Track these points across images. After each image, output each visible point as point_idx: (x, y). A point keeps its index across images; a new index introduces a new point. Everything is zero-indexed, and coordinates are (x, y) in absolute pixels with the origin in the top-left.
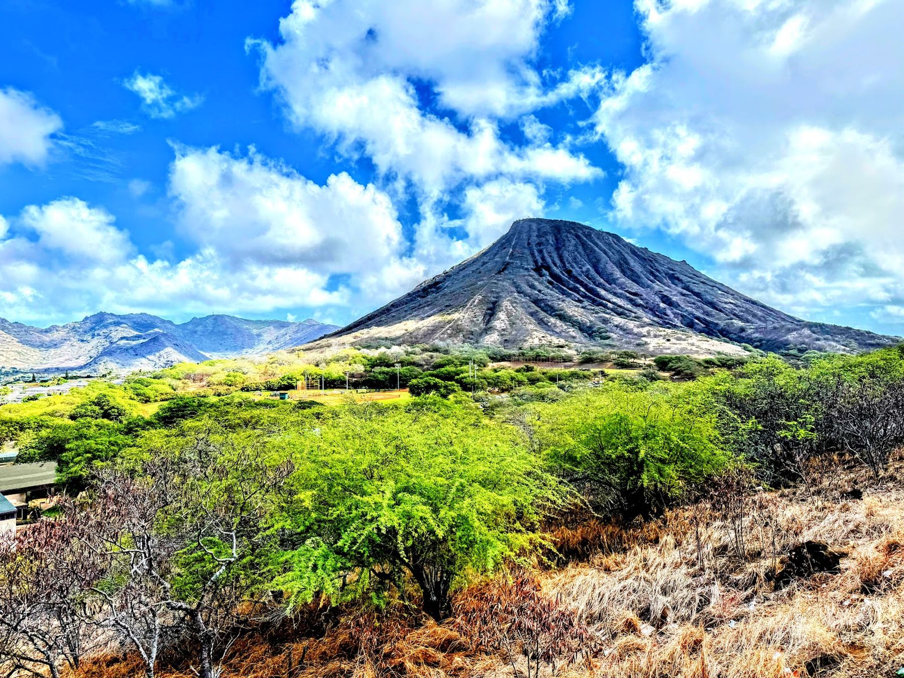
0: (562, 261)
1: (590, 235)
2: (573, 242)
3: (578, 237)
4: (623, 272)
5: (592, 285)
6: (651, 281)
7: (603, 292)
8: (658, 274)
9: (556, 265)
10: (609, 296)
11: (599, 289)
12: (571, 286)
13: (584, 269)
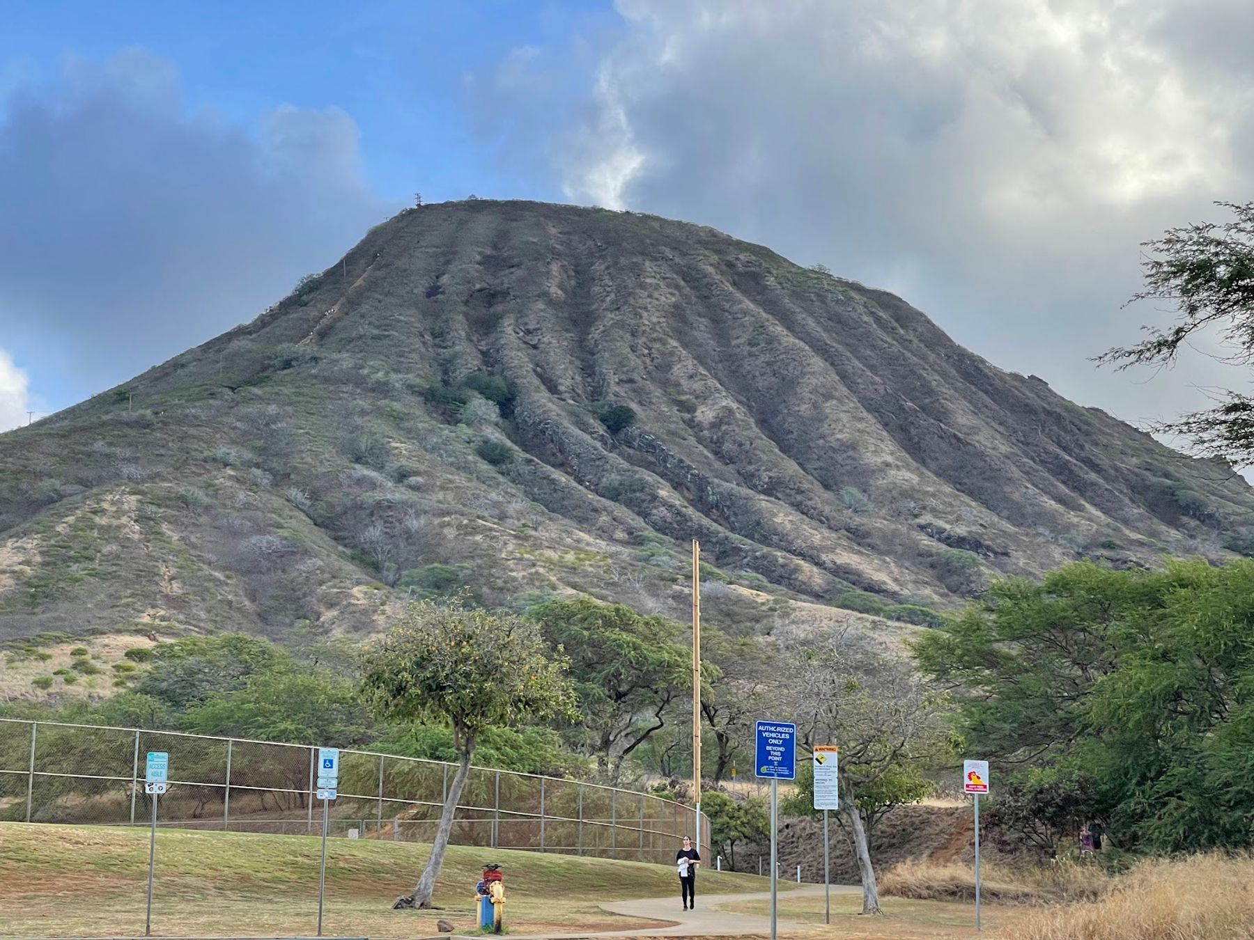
0: (588, 370)
1: (756, 278)
2: (667, 298)
3: (690, 276)
4: (914, 448)
5: (726, 485)
6: (1060, 500)
7: (783, 517)
8: (1093, 476)
9: (553, 388)
10: (817, 536)
11: (763, 503)
12: (611, 478)
13: (705, 414)
